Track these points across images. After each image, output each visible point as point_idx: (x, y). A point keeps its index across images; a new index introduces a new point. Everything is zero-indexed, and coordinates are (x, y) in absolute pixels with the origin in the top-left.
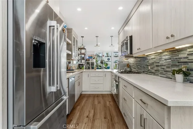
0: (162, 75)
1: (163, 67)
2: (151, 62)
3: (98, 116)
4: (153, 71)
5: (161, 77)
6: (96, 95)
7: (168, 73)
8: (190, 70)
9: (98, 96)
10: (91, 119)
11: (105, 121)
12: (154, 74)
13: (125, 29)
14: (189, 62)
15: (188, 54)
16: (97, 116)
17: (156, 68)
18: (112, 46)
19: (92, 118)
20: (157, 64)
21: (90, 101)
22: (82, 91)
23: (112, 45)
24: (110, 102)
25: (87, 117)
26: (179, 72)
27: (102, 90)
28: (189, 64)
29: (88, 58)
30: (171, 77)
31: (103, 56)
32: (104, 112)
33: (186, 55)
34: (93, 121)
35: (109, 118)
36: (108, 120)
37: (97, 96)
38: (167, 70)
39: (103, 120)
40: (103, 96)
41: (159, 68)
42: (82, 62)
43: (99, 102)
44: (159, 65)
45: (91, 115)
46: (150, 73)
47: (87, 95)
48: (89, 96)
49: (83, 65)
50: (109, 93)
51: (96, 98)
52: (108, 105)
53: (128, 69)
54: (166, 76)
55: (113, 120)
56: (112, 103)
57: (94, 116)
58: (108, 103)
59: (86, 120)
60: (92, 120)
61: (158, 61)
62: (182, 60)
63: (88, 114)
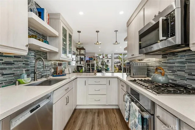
22: (77, 105)
23: (116, 42)
29: (88, 59)
42: (81, 64)
48: (87, 111)
49: (82, 66)
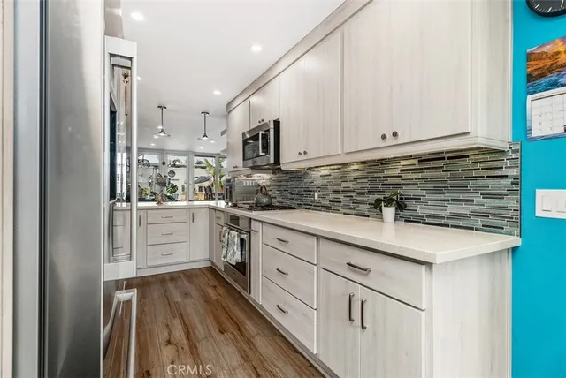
0: (347, 211)
1: (349, 194)
2: (319, 182)
3: (200, 331)
4: (325, 202)
5: (345, 214)
6: (167, 277)
7: (360, 206)
8: (406, 199)
9: (173, 277)
10: (183, 344)
11: (225, 338)
12: (327, 208)
13: (251, 99)
14: (404, 184)
15: (401, 171)
16: (197, 332)
17: (332, 197)
18: (205, 138)
19: (185, 341)
20: (336, 188)
21: (156, 296)
23: (205, 136)
24: (215, 287)
25: (169, 343)
26: (389, 202)
27: (184, 260)
28: (404, 187)
30: (367, 213)
31: (164, 163)
32: (212, 318)
33: (397, 172)
34: (191, 347)
35: (232, 330)
36: (232, 333)
37: (172, 279)
38: (359, 199)
39: (219, 337)
40: (188, 275)
41: (341, 196)
43: (186, 295)
44: (341, 189)
45: (179, 333)
46: (318, 208)
47: (135, 281)
50: (202, 265)
51: (171, 286)
52: (215, 298)
53: (265, 200)
54: (356, 212)
55: (243, 329)
56: (221, 290)
57: (188, 335)
58: (211, 292)
59: (168, 353)
60: (187, 347)
61: (339, 182)
62: (390, 181)
63: (166, 334)
